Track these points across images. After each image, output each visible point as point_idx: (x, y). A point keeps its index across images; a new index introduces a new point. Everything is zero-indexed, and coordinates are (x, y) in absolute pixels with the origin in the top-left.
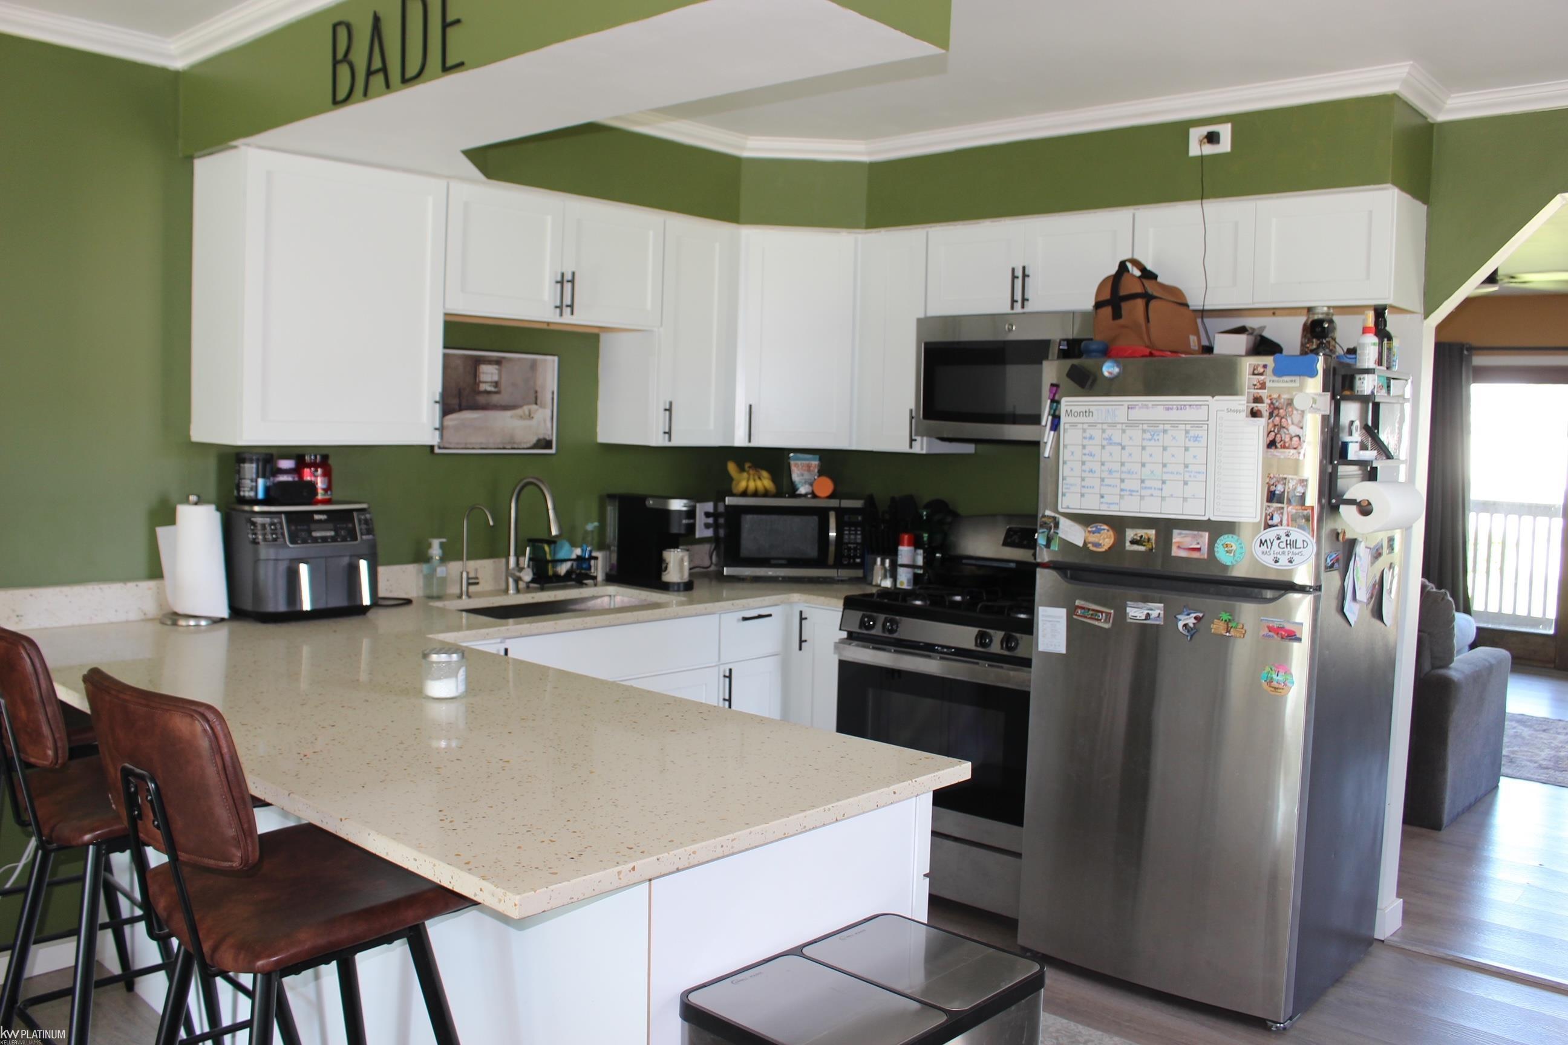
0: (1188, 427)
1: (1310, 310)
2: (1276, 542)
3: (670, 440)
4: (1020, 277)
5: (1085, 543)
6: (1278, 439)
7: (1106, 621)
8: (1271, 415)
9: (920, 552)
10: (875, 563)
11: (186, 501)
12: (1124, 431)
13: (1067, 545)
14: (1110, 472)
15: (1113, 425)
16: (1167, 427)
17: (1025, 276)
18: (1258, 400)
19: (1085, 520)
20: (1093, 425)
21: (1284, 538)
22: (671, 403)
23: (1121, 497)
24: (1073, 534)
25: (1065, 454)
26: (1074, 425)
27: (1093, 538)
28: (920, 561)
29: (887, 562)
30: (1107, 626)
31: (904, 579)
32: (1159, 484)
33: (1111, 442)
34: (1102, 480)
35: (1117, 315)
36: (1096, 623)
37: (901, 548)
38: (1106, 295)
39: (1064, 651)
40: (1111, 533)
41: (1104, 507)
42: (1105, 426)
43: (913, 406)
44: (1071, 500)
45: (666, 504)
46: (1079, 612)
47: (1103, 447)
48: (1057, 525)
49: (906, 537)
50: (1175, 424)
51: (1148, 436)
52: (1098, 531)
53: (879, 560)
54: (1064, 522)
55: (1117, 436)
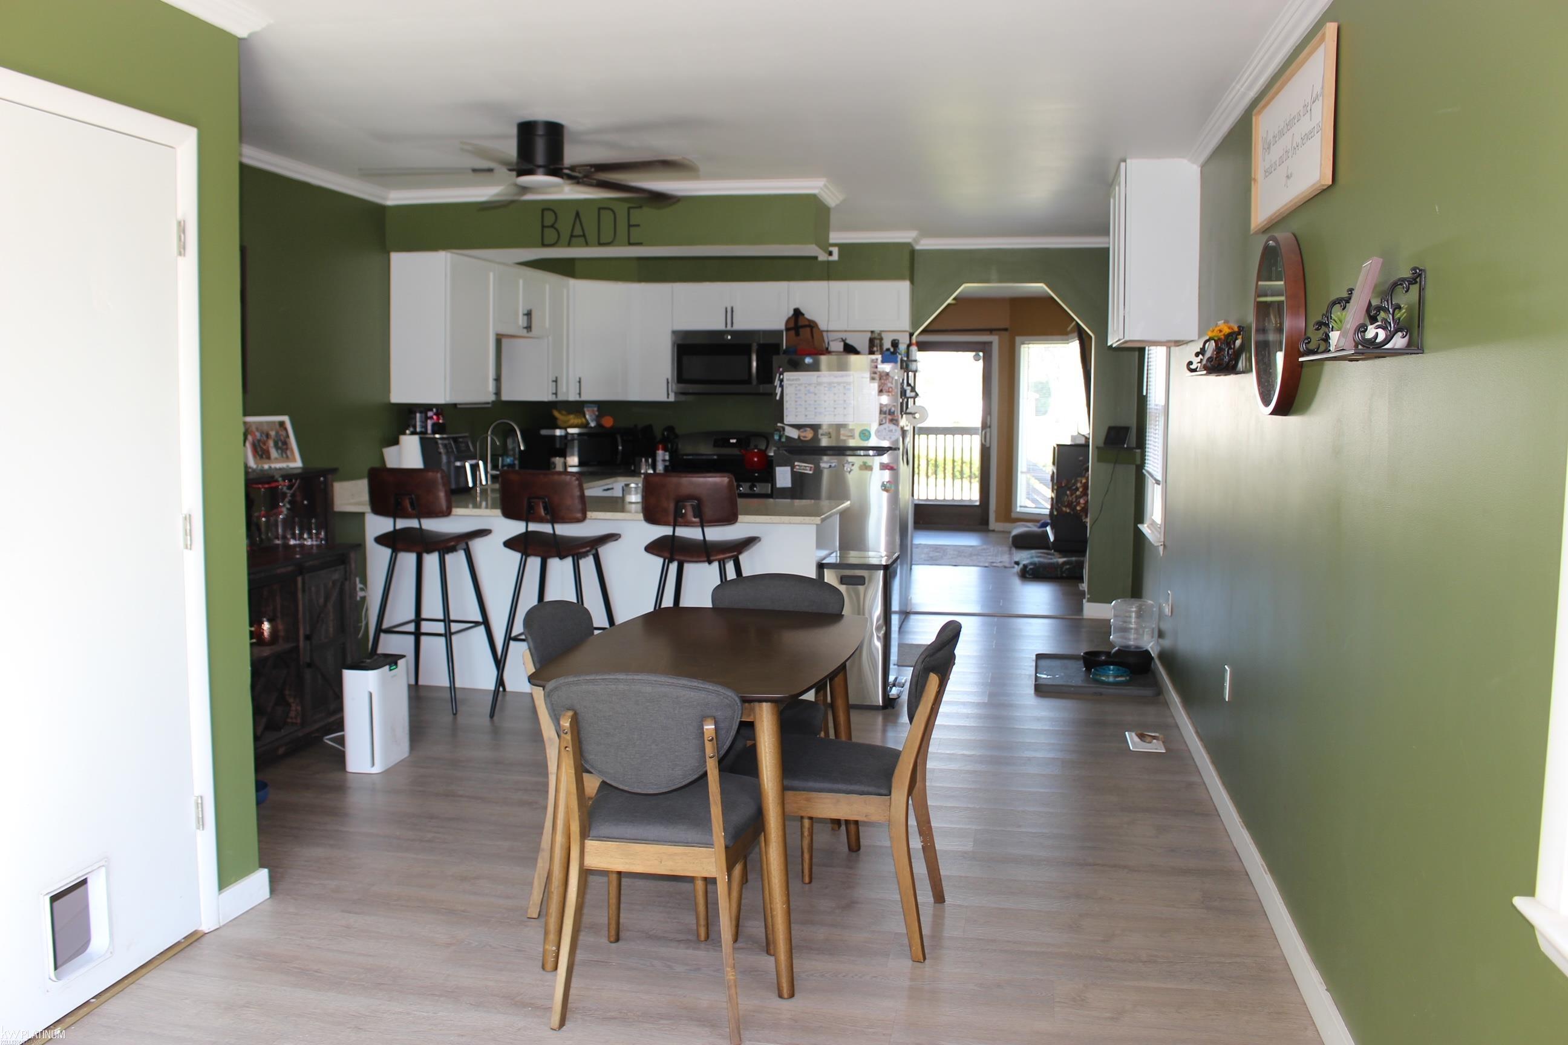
0: (845, 385)
1: (872, 332)
2: (884, 431)
3: (556, 397)
4: (730, 313)
5: (799, 437)
6: (883, 389)
7: (810, 470)
8: (880, 379)
9: (667, 453)
10: (641, 461)
11: (404, 434)
12: (815, 387)
13: (788, 438)
14: (810, 405)
15: (810, 385)
16: (835, 385)
17: (732, 311)
18: (875, 373)
19: (798, 427)
20: (800, 385)
21: (887, 429)
22: (557, 378)
23: (816, 416)
24: (793, 433)
25: (786, 398)
26: (791, 385)
27: (803, 434)
28: (667, 458)
29: (650, 460)
30: (811, 472)
31: (660, 468)
32: (833, 409)
33: (809, 392)
34: (806, 409)
35: (797, 334)
36: (806, 472)
37: (658, 452)
38: (792, 325)
39: (789, 485)
40: (812, 432)
41: (807, 420)
42: (806, 385)
43: (669, 376)
44: (790, 417)
45: (554, 432)
46: (797, 467)
47: (806, 394)
48: (784, 429)
49: (660, 446)
50: (839, 383)
51: (826, 389)
52: (806, 431)
53: (643, 460)
54: (787, 428)
55: (812, 389)
